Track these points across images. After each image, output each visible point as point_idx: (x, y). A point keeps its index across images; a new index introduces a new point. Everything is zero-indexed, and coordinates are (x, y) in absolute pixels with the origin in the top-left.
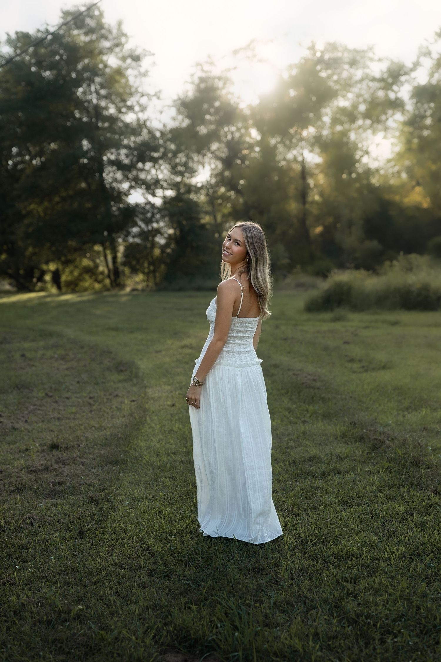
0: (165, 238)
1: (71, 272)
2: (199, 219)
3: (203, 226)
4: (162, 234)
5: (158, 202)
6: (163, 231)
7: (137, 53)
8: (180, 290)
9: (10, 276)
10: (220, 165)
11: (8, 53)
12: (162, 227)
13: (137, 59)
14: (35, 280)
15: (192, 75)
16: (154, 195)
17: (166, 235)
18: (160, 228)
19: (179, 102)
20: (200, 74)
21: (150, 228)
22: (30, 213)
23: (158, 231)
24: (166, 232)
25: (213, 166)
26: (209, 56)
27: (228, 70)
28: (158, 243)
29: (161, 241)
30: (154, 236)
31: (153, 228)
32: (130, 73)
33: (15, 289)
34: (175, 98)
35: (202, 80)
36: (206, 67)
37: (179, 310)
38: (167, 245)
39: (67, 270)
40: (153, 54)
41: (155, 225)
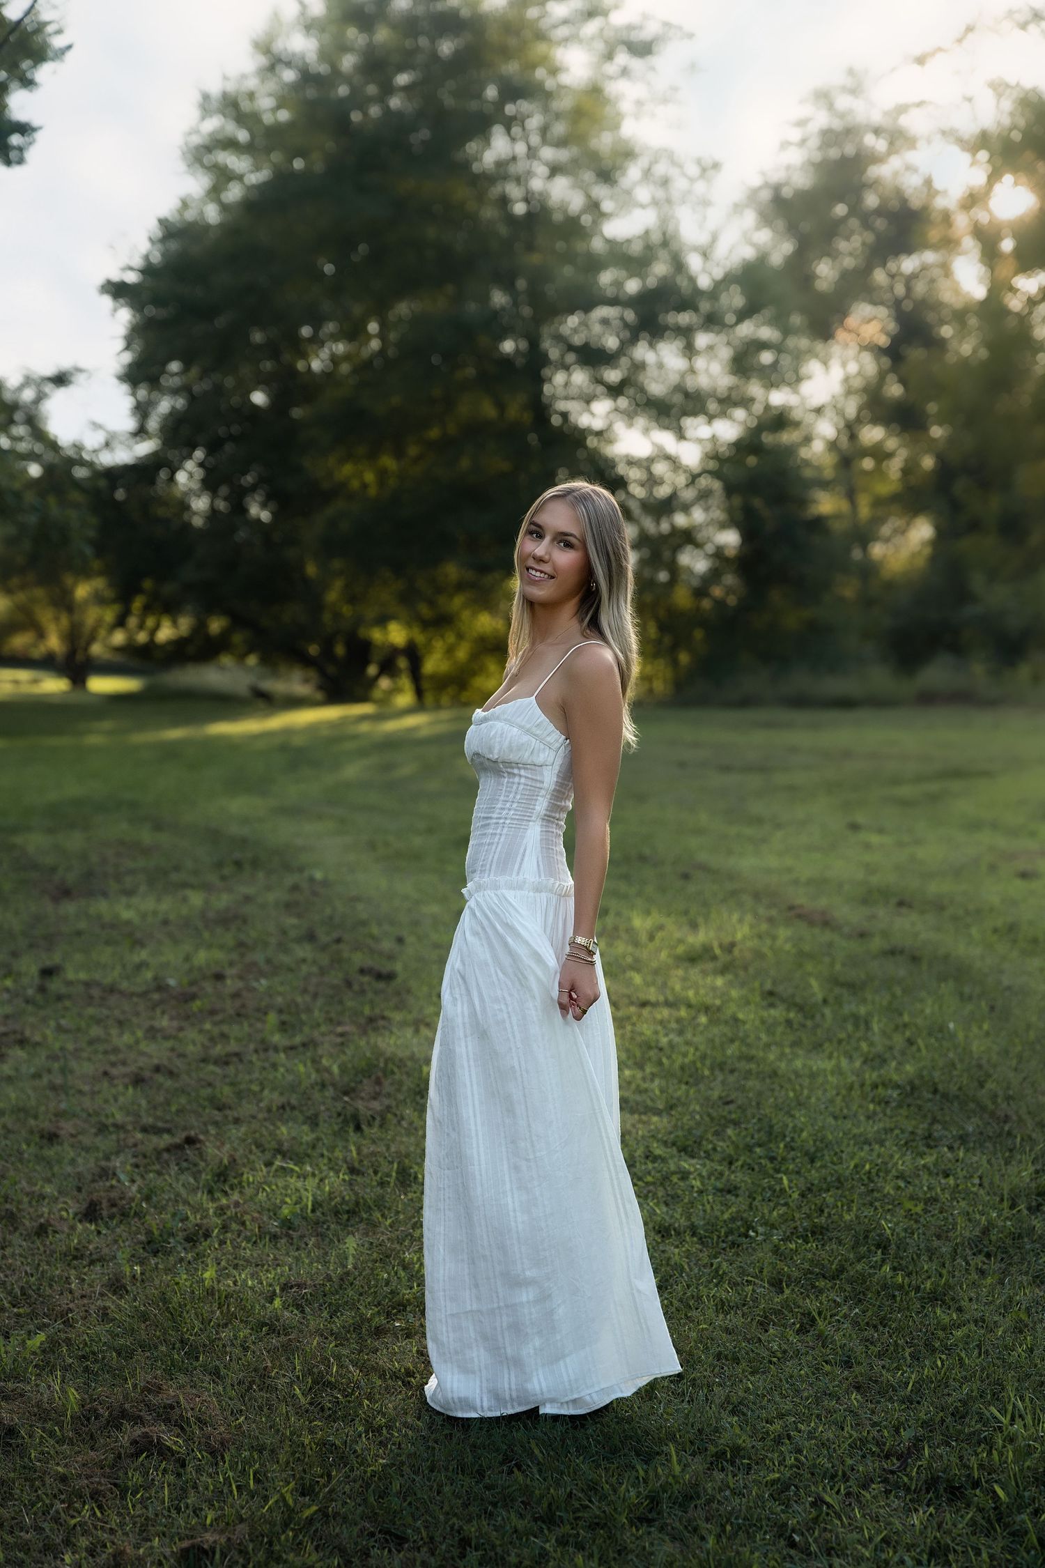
0: (708, 556)
1: (450, 651)
2: (803, 502)
3: (819, 523)
4: (698, 545)
5: (691, 455)
6: (700, 537)
7: (646, 35)
8: (745, 703)
9: (305, 661)
10: (869, 365)
11: (303, 58)
12: (701, 525)
13: (642, 49)
14: (372, 670)
15: (801, 123)
16: (681, 435)
17: (710, 548)
18: (694, 527)
19: (766, 195)
20: (822, 120)
21: (665, 527)
22: (340, 490)
23: (687, 537)
24: (709, 540)
25: (853, 368)
26: (851, 72)
27: (902, 109)
28: (689, 570)
29: (695, 562)
30: (676, 549)
31: (673, 527)
32: (625, 93)
33: (319, 696)
34: (756, 181)
35: (830, 137)
36: (843, 102)
37: (726, 769)
38: (714, 576)
39: (439, 645)
40: (691, 36)
41: (680, 520)
